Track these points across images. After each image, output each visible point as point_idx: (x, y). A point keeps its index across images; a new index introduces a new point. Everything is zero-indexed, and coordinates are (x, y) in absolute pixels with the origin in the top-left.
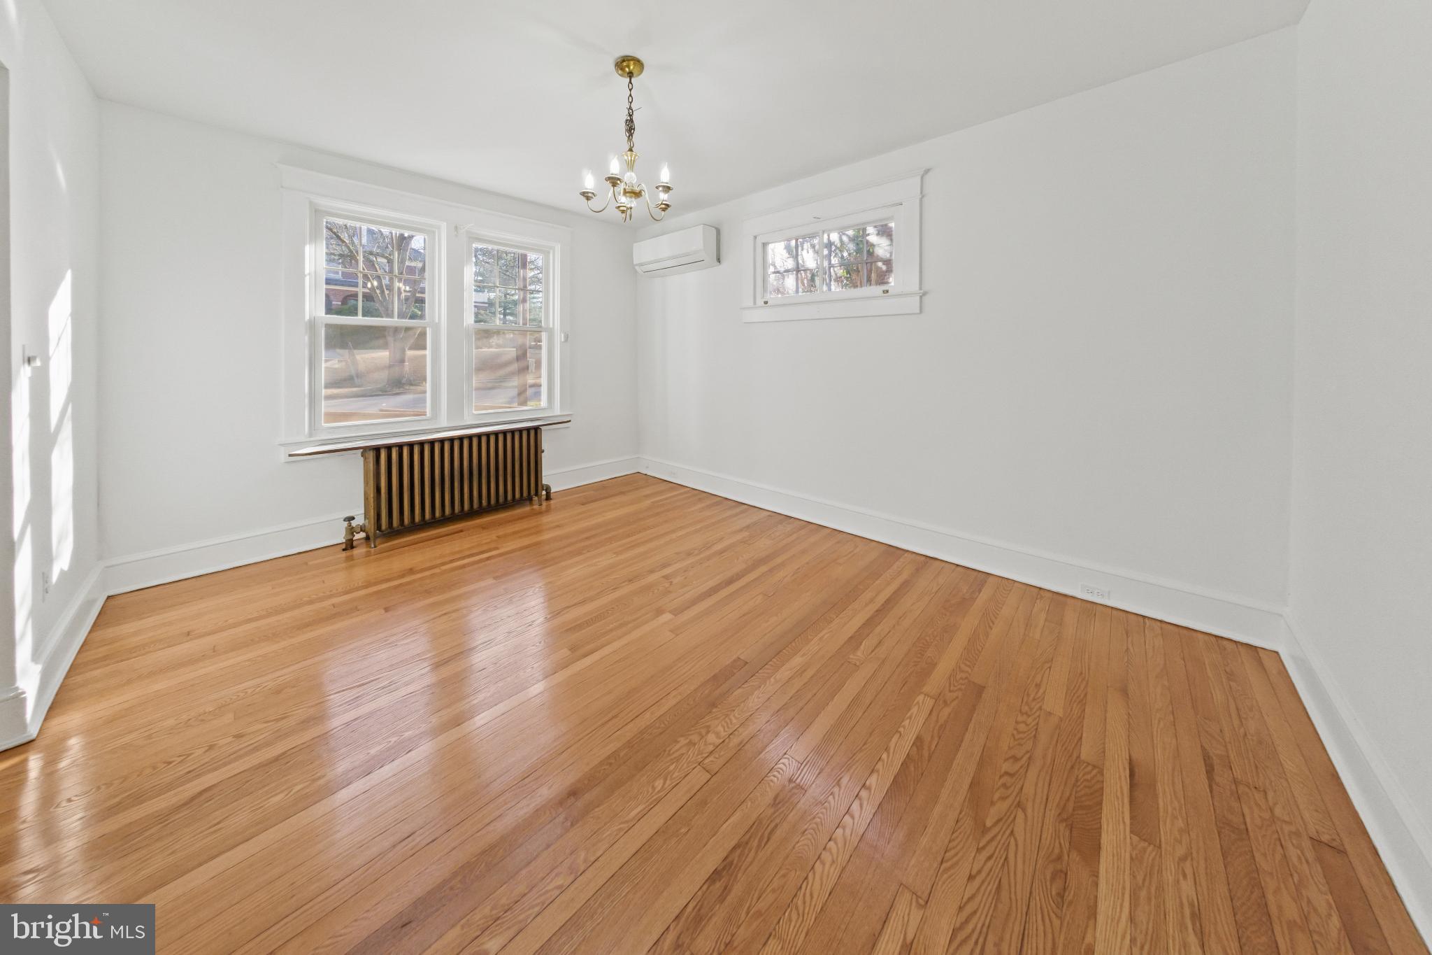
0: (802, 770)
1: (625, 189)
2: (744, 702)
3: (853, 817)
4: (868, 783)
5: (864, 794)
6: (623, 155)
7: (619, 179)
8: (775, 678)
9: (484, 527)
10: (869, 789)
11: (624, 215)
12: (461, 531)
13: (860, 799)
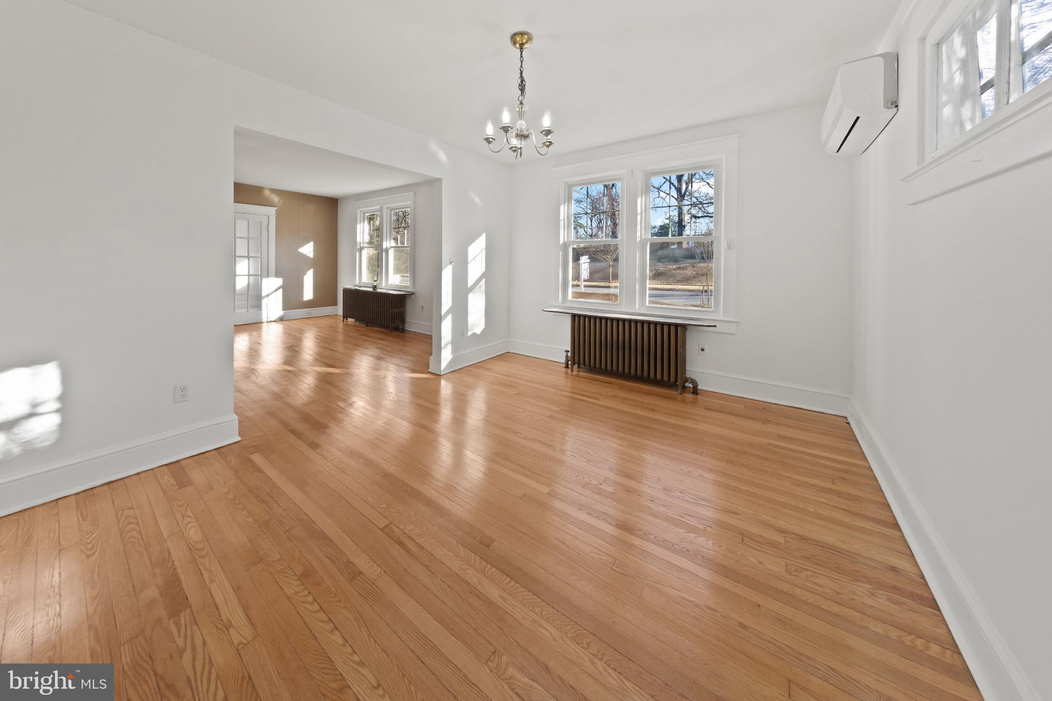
0: (367, 582)
1: (517, 134)
2: (442, 545)
3: (316, 612)
4: (337, 633)
5: (330, 626)
6: (516, 108)
7: (509, 127)
8: (468, 569)
9: (621, 387)
10: (332, 632)
11: (515, 154)
12: (610, 383)
13: (326, 622)
